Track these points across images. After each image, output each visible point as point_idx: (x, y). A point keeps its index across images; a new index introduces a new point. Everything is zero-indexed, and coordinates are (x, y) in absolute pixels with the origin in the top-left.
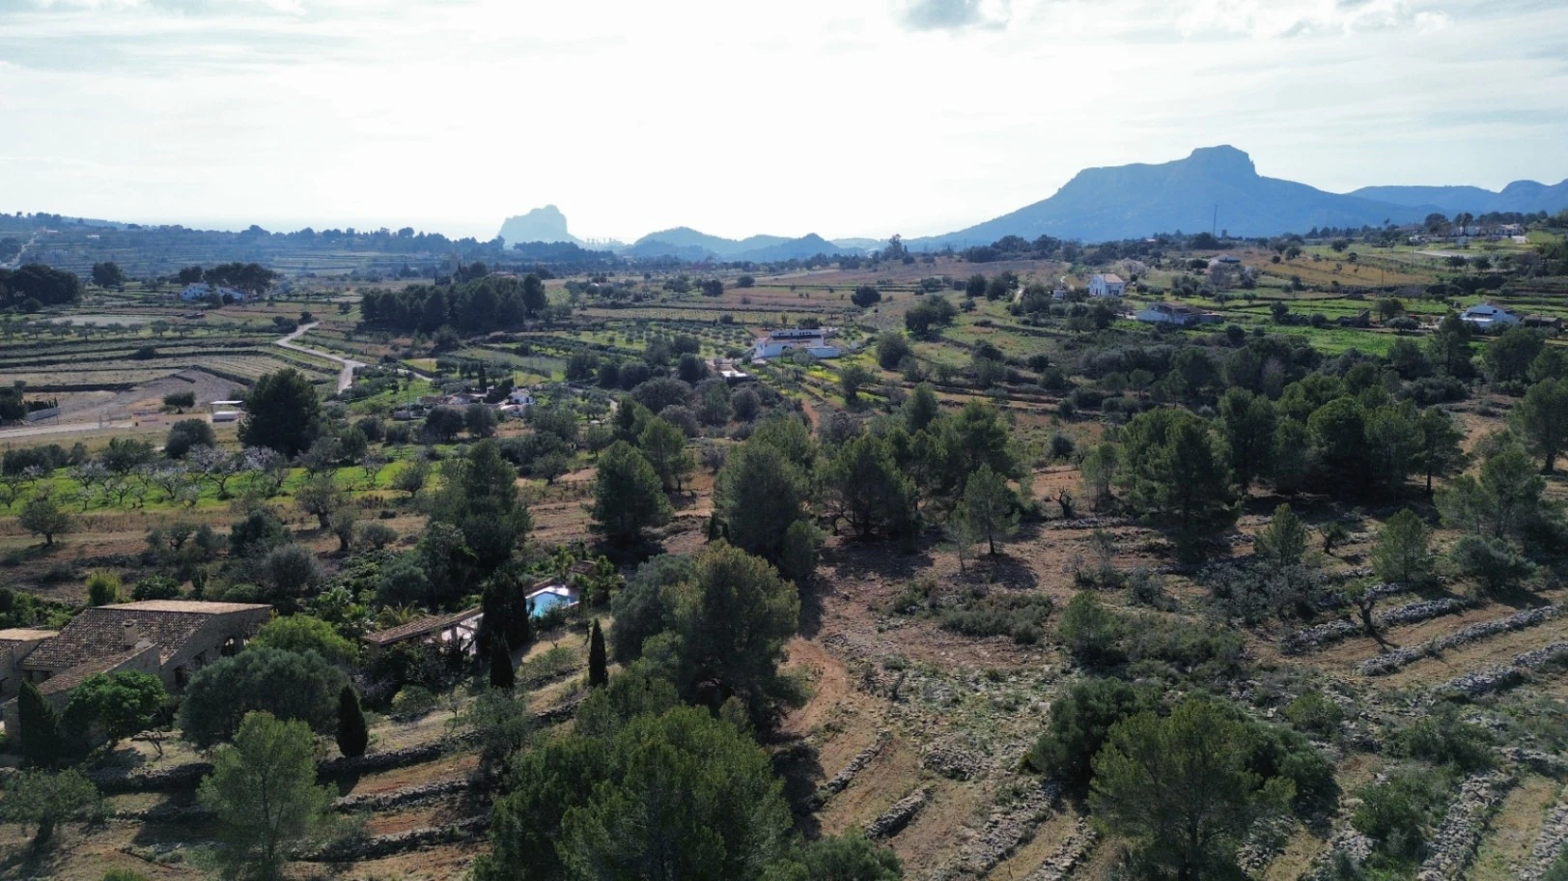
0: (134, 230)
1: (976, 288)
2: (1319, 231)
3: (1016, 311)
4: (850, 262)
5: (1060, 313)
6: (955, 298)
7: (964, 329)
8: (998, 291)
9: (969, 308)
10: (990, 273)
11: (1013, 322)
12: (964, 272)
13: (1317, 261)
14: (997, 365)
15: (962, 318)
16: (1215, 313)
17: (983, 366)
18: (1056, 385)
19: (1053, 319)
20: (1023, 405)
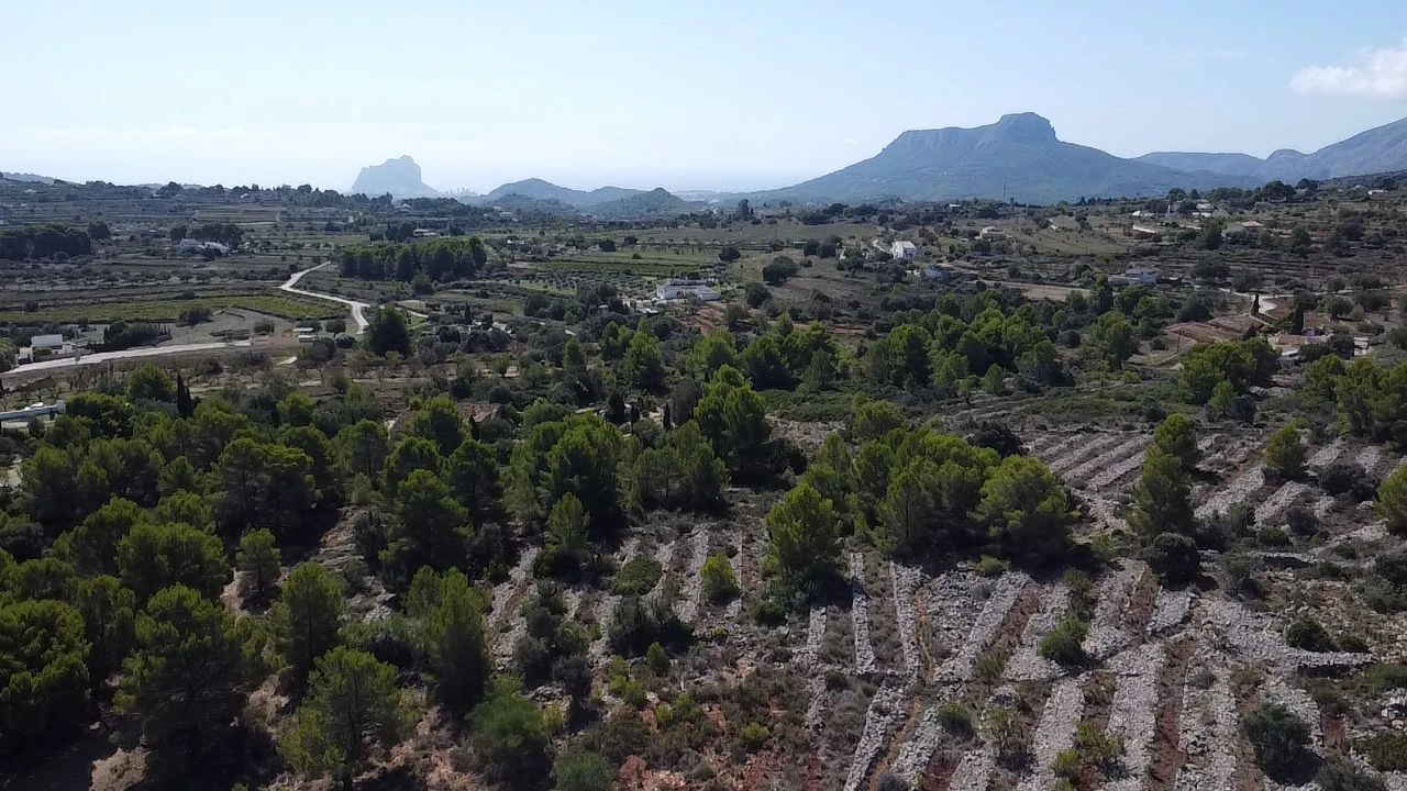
0: (60, 185)
1: (811, 249)
2: (1086, 200)
3: (840, 268)
4: (707, 220)
5: (869, 270)
6: (796, 256)
7: (805, 281)
8: (828, 252)
9: (808, 265)
10: (821, 234)
11: (838, 275)
12: (800, 233)
13: (1056, 237)
14: (827, 305)
15: (804, 271)
16: (972, 272)
17: (817, 306)
18: (865, 317)
19: (865, 274)
20: (844, 331)
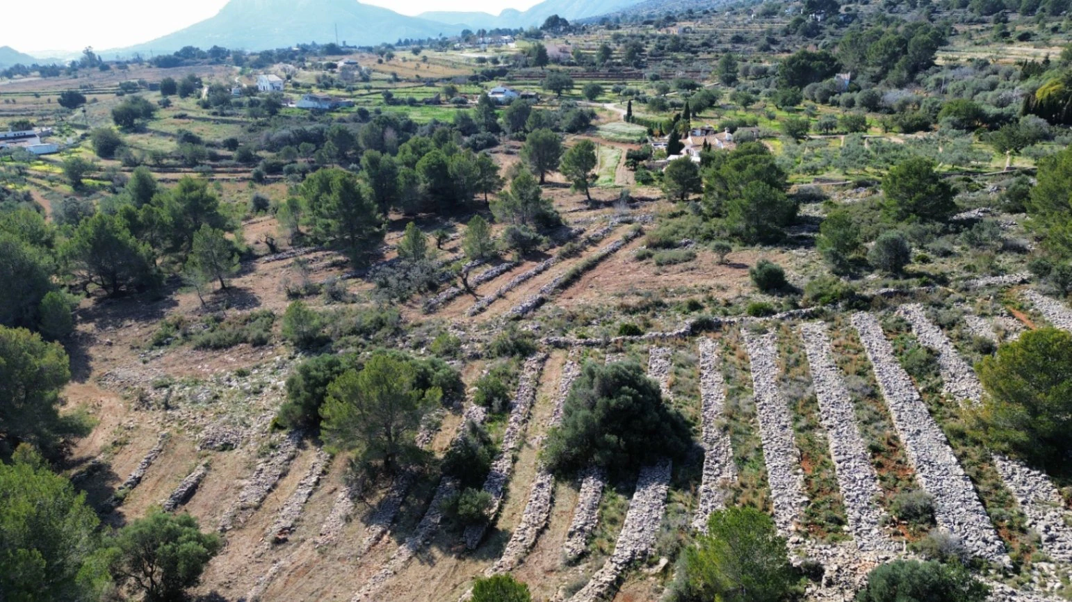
1: (168, 88)
2: (403, 41)
3: (206, 106)
4: (50, 71)
5: (240, 105)
6: (153, 97)
7: (165, 120)
8: (188, 90)
9: (166, 104)
10: (178, 76)
11: (204, 114)
12: (156, 76)
13: (405, 62)
14: (199, 147)
15: (162, 113)
16: (348, 100)
17: (188, 149)
18: (248, 159)
19: (235, 110)
20: (225, 176)
